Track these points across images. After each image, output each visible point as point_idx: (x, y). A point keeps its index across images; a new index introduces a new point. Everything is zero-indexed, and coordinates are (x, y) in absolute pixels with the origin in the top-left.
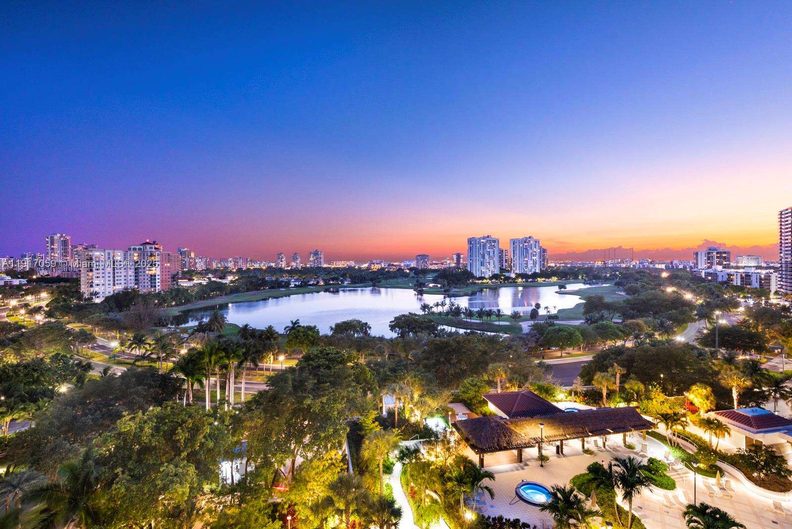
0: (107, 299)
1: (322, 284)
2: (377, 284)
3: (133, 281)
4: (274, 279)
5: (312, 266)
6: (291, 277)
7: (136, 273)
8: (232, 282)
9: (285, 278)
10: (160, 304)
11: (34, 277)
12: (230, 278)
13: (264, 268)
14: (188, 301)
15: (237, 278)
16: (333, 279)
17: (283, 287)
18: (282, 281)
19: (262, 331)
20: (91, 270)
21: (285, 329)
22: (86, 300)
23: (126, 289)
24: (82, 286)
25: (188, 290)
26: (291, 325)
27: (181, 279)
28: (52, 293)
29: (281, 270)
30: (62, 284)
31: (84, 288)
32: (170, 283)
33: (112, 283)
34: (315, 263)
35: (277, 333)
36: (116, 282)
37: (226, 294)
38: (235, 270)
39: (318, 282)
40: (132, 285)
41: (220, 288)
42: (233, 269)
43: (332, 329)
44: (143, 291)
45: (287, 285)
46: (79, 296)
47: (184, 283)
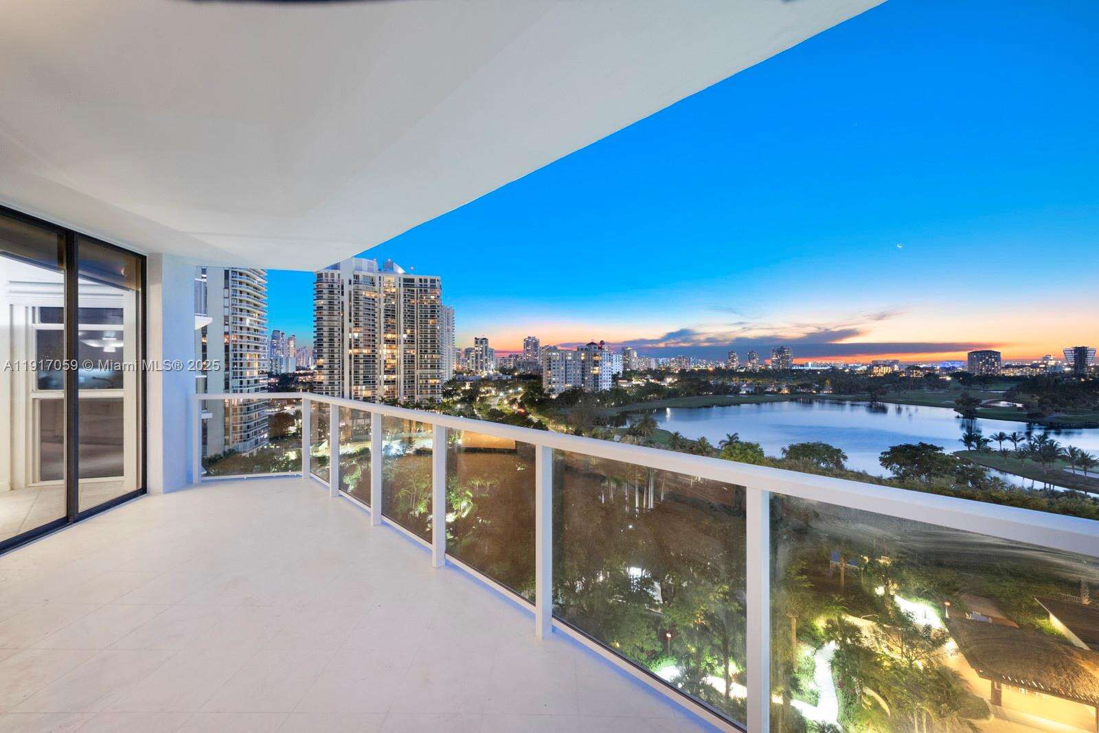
0: (561, 395)
1: (786, 392)
2: (879, 396)
3: (580, 380)
4: (720, 382)
5: (776, 368)
6: (743, 381)
7: (583, 372)
8: (671, 384)
9: (735, 382)
10: (602, 403)
11: (516, 374)
12: (669, 380)
13: (711, 369)
14: (626, 403)
15: (676, 380)
16: (803, 386)
17: (731, 393)
18: (730, 386)
19: (693, 442)
20: (550, 369)
21: (720, 443)
22: (545, 395)
23: (575, 387)
24: (544, 383)
25: (626, 391)
26: (727, 439)
27: (621, 379)
28: (525, 388)
29: (731, 373)
30: (532, 380)
31: (545, 385)
32: (610, 383)
33: (564, 380)
34: (779, 363)
35: (711, 447)
36: (568, 380)
37: (664, 398)
38: (677, 372)
39: (780, 390)
40: (579, 384)
41: (657, 389)
42: (675, 370)
43: (784, 451)
44: (588, 389)
45: (736, 390)
46: (541, 393)
47: (624, 384)
